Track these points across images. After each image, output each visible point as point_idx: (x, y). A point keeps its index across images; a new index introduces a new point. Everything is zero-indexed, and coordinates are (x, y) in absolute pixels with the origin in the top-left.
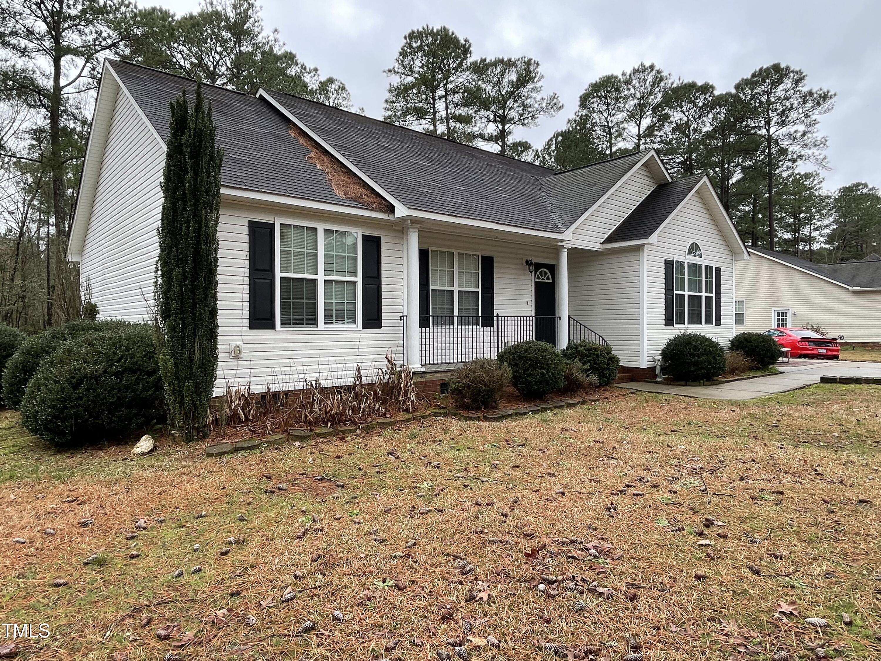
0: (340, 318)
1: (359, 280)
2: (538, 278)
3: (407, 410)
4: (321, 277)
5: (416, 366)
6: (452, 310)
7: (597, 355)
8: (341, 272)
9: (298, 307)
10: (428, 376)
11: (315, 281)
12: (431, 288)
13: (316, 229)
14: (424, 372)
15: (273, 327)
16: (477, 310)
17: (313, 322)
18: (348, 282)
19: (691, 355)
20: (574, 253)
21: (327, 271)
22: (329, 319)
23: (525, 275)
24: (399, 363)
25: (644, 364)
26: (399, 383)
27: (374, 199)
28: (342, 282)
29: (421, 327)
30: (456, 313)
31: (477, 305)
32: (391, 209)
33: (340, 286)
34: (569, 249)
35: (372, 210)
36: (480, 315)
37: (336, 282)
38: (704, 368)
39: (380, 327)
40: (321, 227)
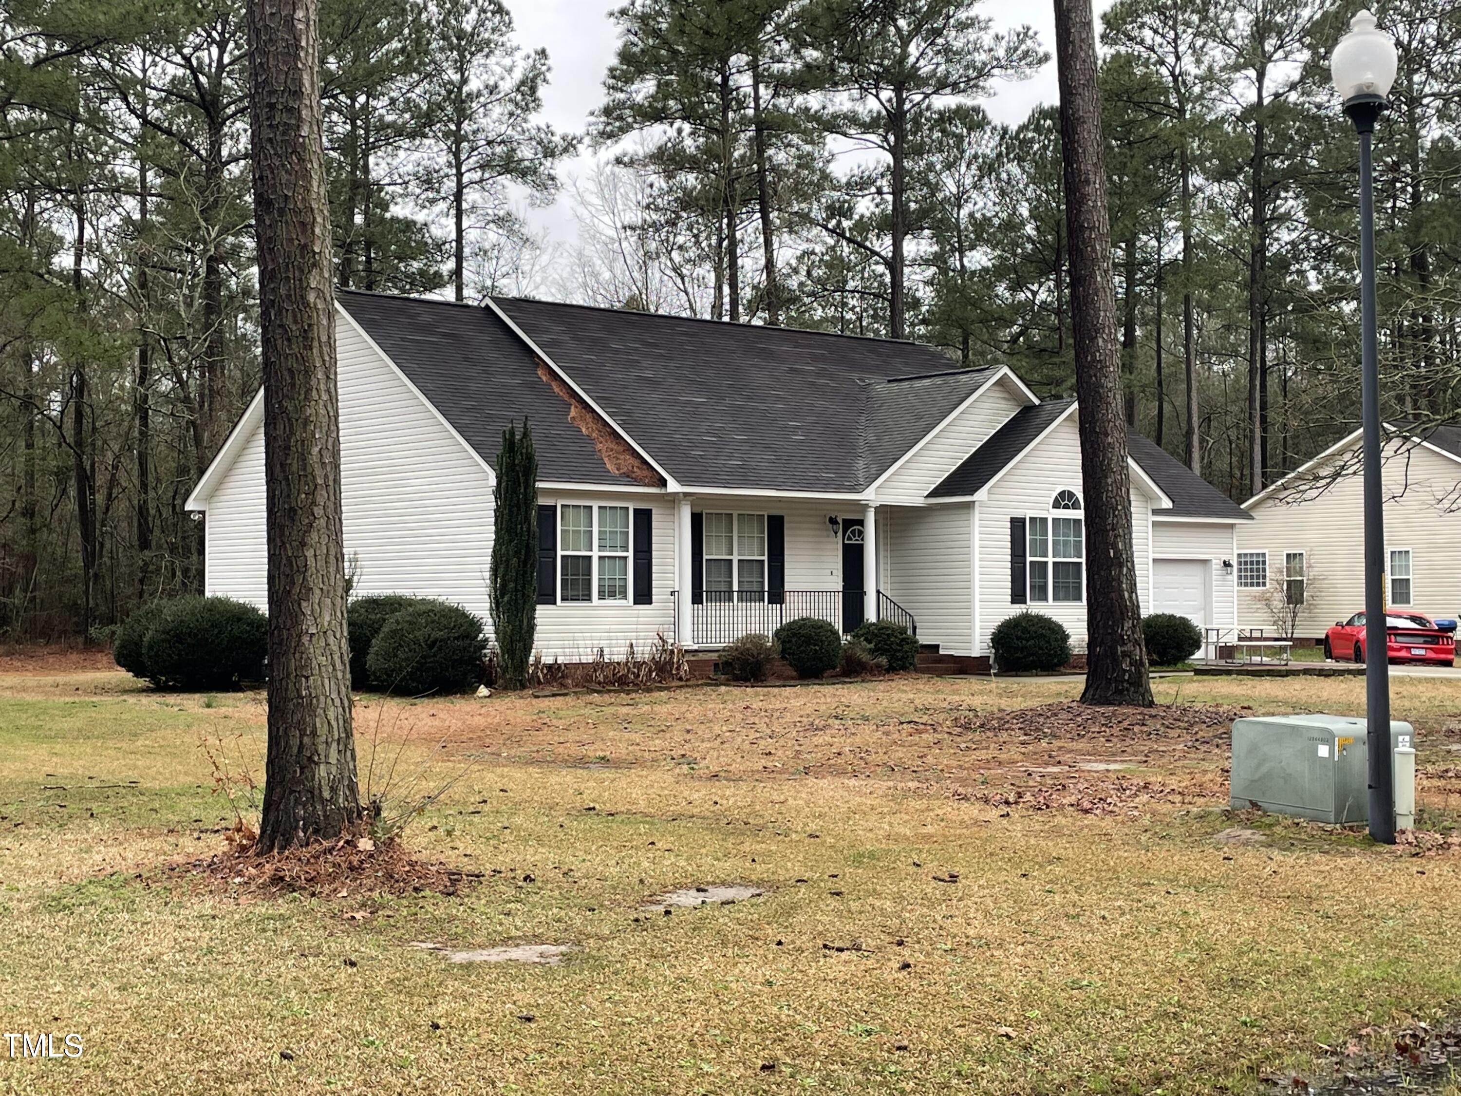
0: (612, 595)
1: (630, 554)
2: (849, 539)
3: (681, 679)
4: (595, 554)
5: (688, 643)
6: (731, 583)
7: (888, 635)
8: (613, 547)
9: (575, 582)
10: (700, 654)
11: (589, 558)
12: (705, 557)
13: (591, 507)
14: (696, 651)
15: (555, 603)
16: (763, 583)
17: (588, 598)
18: (620, 557)
19: (1018, 638)
20: (884, 511)
21: (601, 547)
22: (602, 596)
23: (828, 536)
24: (671, 641)
25: (976, 653)
26: (671, 659)
27: (646, 473)
28: (615, 558)
29: (693, 603)
30: (735, 587)
31: (763, 577)
32: (663, 483)
33: (612, 561)
34: (876, 508)
35: (645, 485)
36: (766, 589)
37: (609, 557)
38: (1033, 655)
39: (650, 603)
40: (595, 505)
